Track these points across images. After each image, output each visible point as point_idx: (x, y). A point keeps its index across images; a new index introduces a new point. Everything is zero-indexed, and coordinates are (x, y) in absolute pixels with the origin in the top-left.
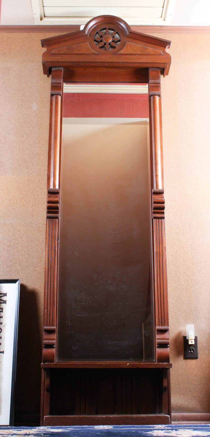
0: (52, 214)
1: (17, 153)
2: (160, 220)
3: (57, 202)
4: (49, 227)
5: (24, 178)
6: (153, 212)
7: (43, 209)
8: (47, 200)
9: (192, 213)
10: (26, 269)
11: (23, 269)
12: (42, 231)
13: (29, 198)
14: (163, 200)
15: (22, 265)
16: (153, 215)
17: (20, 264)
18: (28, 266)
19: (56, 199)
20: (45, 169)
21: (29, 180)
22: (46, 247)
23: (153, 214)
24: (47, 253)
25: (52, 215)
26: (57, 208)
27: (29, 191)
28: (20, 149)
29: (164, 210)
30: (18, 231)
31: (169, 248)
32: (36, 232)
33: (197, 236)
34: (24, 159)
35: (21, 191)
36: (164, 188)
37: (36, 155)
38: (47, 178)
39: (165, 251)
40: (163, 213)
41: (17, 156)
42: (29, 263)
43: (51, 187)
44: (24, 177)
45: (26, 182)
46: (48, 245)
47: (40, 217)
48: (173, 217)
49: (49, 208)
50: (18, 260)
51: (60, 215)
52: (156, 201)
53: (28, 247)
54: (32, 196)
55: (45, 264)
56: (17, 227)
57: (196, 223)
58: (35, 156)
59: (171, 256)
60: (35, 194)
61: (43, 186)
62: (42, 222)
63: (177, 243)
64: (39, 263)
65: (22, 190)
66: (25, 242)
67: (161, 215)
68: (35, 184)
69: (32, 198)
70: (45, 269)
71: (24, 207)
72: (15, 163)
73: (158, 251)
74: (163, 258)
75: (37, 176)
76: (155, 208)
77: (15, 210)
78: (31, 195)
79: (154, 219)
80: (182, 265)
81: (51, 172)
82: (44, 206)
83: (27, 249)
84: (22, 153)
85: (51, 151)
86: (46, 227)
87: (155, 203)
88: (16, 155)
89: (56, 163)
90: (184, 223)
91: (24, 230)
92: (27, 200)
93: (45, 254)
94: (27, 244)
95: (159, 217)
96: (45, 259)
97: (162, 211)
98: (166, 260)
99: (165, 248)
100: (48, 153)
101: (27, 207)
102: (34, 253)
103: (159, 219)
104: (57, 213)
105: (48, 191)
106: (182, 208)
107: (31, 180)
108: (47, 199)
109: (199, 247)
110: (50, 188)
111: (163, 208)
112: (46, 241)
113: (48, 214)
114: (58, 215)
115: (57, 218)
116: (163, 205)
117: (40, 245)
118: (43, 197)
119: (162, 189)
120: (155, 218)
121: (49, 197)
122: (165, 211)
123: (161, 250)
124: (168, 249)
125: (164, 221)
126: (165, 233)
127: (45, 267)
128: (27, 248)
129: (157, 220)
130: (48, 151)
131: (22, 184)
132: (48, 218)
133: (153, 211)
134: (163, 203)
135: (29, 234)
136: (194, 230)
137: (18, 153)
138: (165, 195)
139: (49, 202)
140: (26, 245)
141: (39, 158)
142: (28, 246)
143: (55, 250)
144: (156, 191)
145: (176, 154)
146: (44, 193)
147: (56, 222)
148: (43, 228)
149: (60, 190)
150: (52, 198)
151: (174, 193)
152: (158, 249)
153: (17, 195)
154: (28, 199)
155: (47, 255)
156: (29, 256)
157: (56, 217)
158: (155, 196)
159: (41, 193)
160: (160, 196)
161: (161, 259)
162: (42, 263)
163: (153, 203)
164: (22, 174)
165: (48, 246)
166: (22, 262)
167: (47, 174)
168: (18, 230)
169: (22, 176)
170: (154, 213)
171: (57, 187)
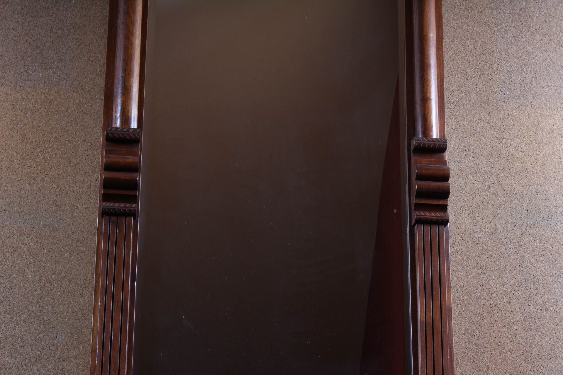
0: (118, 202)
1: (14, 20)
2: (435, 229)
3: (134, 169)
4: (108, 242)
5: (33, 95)
6: (416, 204)
7: (89, 187)
8: (102, 161)
9: (526, 212)
10: (33, 364)
11: (25, 367)
12: (84, 252)
13: (46, 155)
14: (444, 170)
15: (20, 354)
16: (416, 214)
17: (16, 349)
18: (39, 356)
19: (131, 159)
20: (99, 70)
21: (50, 102)
22: (95, 303)
23: (415, 210)
24: (101, 320)
25: (117, 205)
26: (134, 185)
27: (50, 133)
28: (23, 9)
29: (447, 198)
30: (13, 252)
31: (457, 310)
32: (66, 255)
33: (540, 277)
34: (34, 41)
35: (25, 132)
36: (444, 136)
37: (72, 31)
38: (103, 97)
39: (449, 321)
40: (444, 208)
41: (13, 29)
42: (43, 349)
43: (116, 123)
44: (33, 93)
45: (40, 106)
46: (102, 294)
47: (80, 212)
48: (470, 220)
49: (107, 184)
50: (11, 339)
51: (140, 207)
52: (424, 172)
53: (40, 301)
54: (58, 149)
55: (94, 351)
56: (10, 238)
57: (538, 241)
58: (69, 31)
59: (464, 334)
60: (67, 142)
61: (91, 122)
62: (84, 227)
63: (482, 297)
64: (74, 349)
65: (28, 131)
66: (33, 285)
67: (438, 215)
68: (67, 114)
69: (56, 154)
70: (93, 366)
71: (33, 181)
72: (6, 51)
73: (428, 320)
74: (444, 341)
75: (74, 92)
76: (421, 194)
77: (6, 188)
78: (55, 147)
79: (416, 226)
80: (495, 363)
81: (116, 82)
82: (92, 180)
83: (38, 306)
84: (30, 23)
85: (117, 18)
86: (99, 242)
87: (420, 177)
88: (11, 27)
89: (131, 54)
90: (503, 238)
91: (30, 247)
92: (43, 161)
93: (94, 320)
94: (39, 292)
95: (432, 219)
96: (94, 338)
97: (441, 202)
98: (451, 348)
99: (450, 310)
100: (107, 27)
101: (43, 180)
102: (60, 319)
103: (432, 226)
104: (134, 199)
105: (107, 134)
106: (496, 197)
107: (56, 103)
108: (102, 157)
109: (547, 310)
110: (114, 126)
111: (445, 194)
112: (97, 283)
113: (104, 204)
114: (134, 205)
115: (133, 214)
116: (445, 184)
117: (76, 295)
118: (89, 152)
119: (439, 138)
120: (421, 221)
121: (108, 152)
122: (451, 202)
123: (437, 317)
124: (457, 314)
125: (447, 232)
126: (448, 266)
127: (93, 360)
128: (38, 302)
129: (427, 228)
130: (109, 20)
131: (29, 113)
132: (105, 213)
133: (414, 201)
134: (446, 178)
135: (44, 259)
136: (532, 260)
137: (18, 22)
138: (447, 156)
139: (107, 168)
140: (36, 293)
141: (80, 38)
142: (42, 297)
143: (124, 310)
144: (425, 144)
145: (477, 41)
146: (93, 142)
147: (128, 227)
148: (87, 243)
149: (141, 134)
150: (119, 154)
151: (473, 152)
152: (429, 314)
153: (13, 146)
154: (44, 158)
155: (101, 324)
156: (42, 327)
157: (130, 211)
158: (419, 159)
159: (85, 140)
160: (435, 158)
161: (438, 343)
162: (81, 349)
163: (414, 177)
164: (28, 84)
165: (102, 298)
166: (21, 344)
167: (103, 85)
168: (11, 250)
169: (28, 89)
170: (418, 207)
171: (134, 125)
